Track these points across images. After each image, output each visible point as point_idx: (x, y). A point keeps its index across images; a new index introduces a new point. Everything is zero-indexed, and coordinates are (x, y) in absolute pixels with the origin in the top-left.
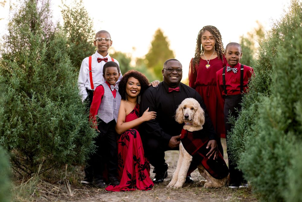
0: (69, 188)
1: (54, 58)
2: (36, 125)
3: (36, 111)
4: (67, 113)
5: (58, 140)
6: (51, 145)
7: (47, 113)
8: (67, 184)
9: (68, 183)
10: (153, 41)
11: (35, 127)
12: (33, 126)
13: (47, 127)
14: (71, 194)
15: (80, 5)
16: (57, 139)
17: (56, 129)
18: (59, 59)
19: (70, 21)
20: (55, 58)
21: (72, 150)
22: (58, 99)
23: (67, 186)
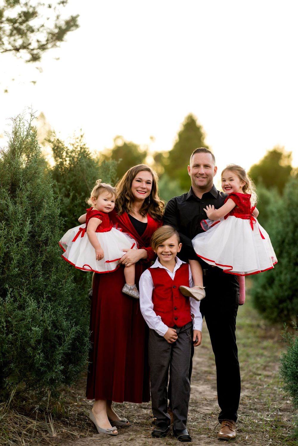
0: (51, 426)
1: (40, 239)
2: (10, 336)
3: (12, 315)
4: (55, 319)
5: (39, 359)
6: (30, 363)
7: (27, 319)
8: (48, 419)
9: (50, 419)
10: (181, 131)
11: (9, 338)
12: (5, 338)
13: (25, 340)
14: (53, 433)
15: (80, 141)
16: (39, 357)
17: (38, 342)
18: (47, 240)
19: (65, 163)
20: (43, 238)
21: (59, 372)
22: (44, 298)
23: (48, 422)
